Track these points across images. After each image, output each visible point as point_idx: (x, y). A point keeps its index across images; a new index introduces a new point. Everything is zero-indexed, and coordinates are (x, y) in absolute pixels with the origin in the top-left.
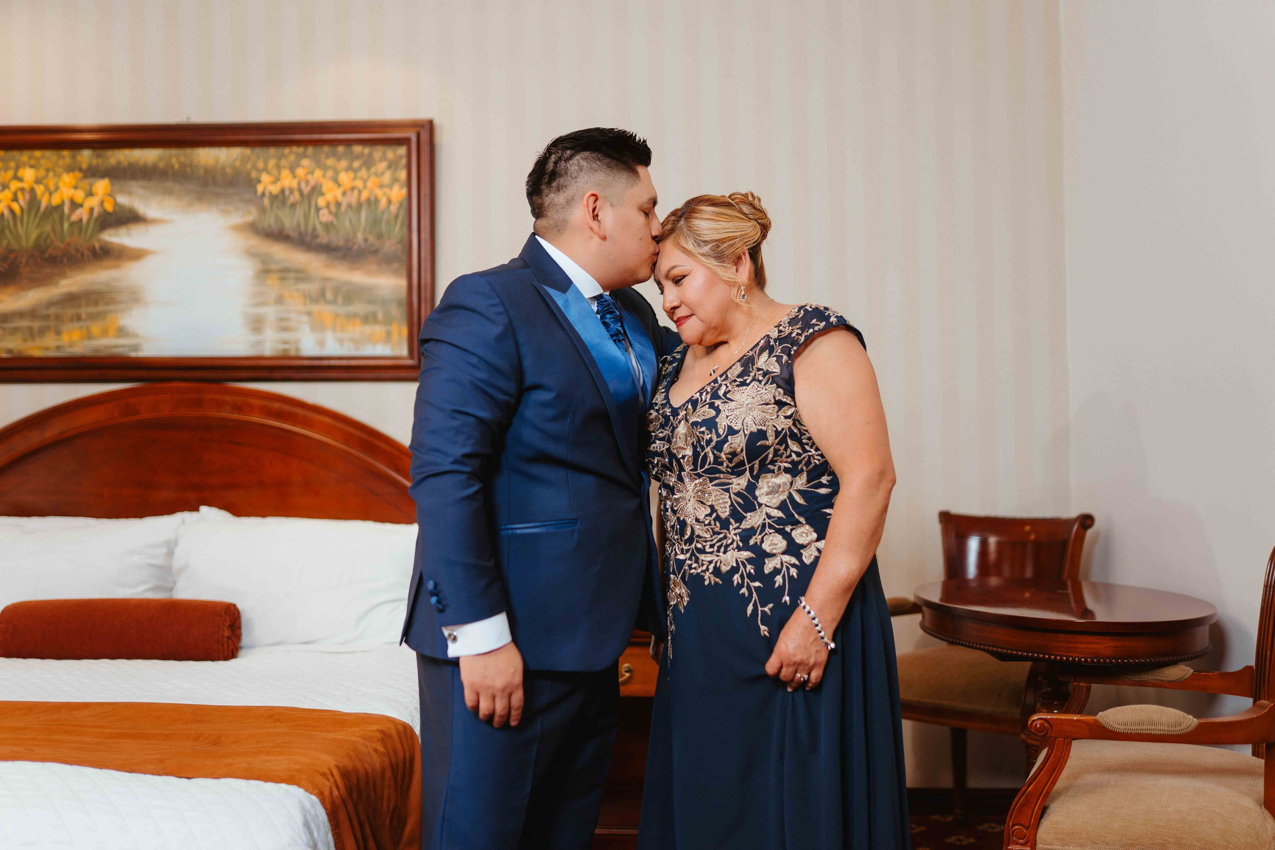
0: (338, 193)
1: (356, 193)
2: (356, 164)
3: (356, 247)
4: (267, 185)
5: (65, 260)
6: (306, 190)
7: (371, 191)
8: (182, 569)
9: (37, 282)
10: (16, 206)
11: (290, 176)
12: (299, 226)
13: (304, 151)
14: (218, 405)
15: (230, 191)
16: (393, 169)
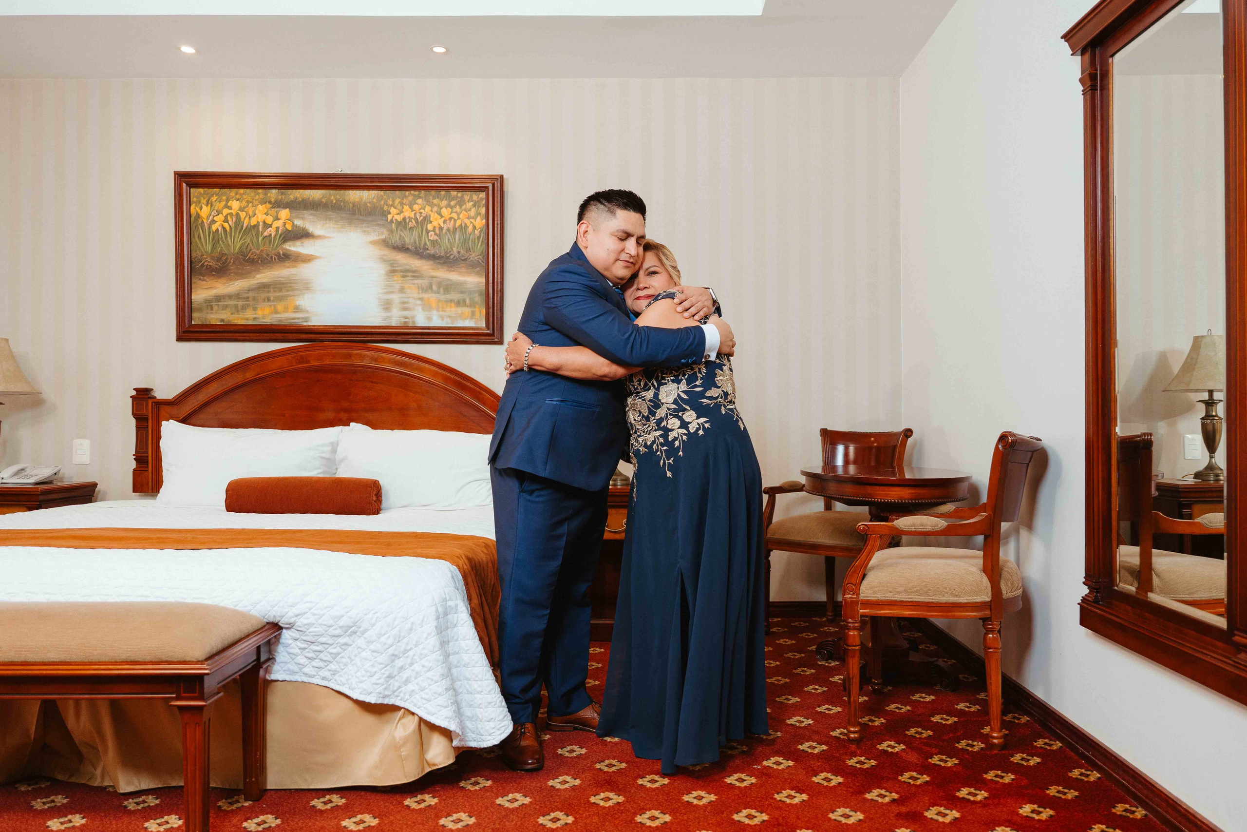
0: (441, 222)
1: (452, 221)
2: (452, 203)
3: (452, 257)
4: (394, 215)
5: (260, 261)
6: (420, 219)
7: (462, 221)
8: (342, 460)
9: (241, 275)
10: (226, 225)
11: (410, 210)
12: (415, 242)
13: (419, 194)
14: (362, 357)
15: (370, 218)
16: (477, 207)
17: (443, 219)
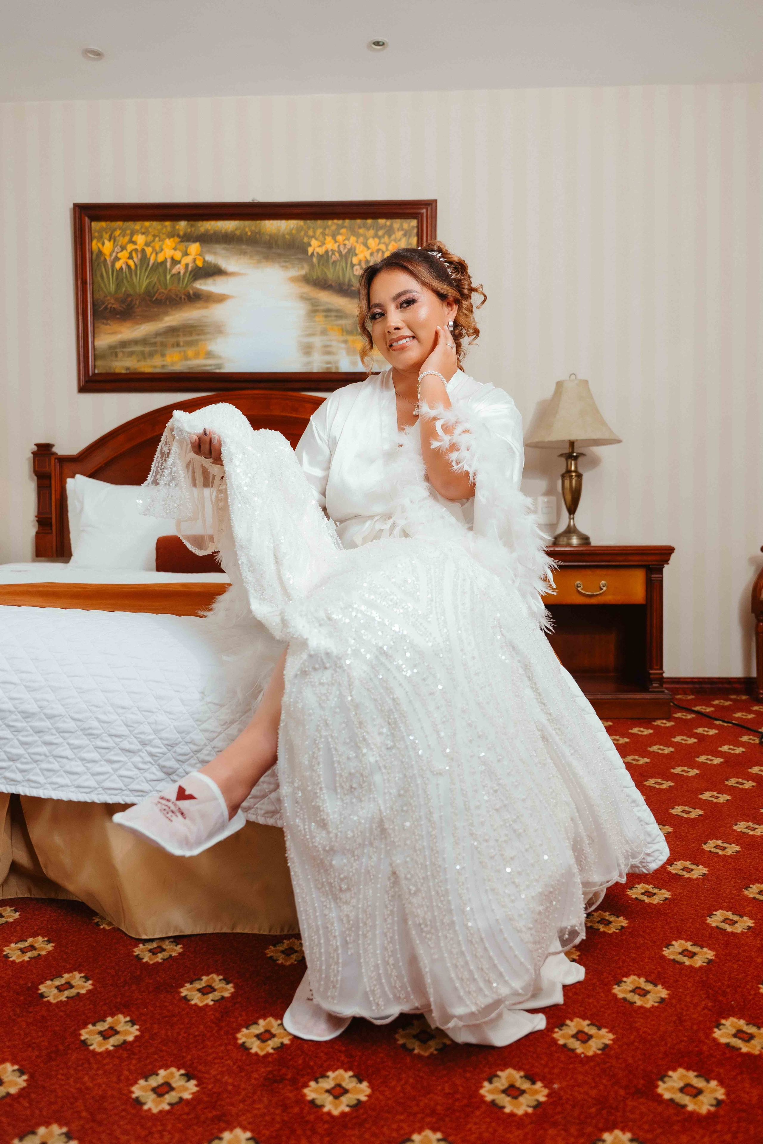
0: (367, 254)
1: (380, 253)
2: (380, 233)
4: (315, 247)
5: (168, 303)
6: (344, 252)
9: (147, 318)
10: (131, 263)
11: (333, 241)
12: (339, 278)
13: (343, 223)
16: (408, 236)
17: (370, 251)
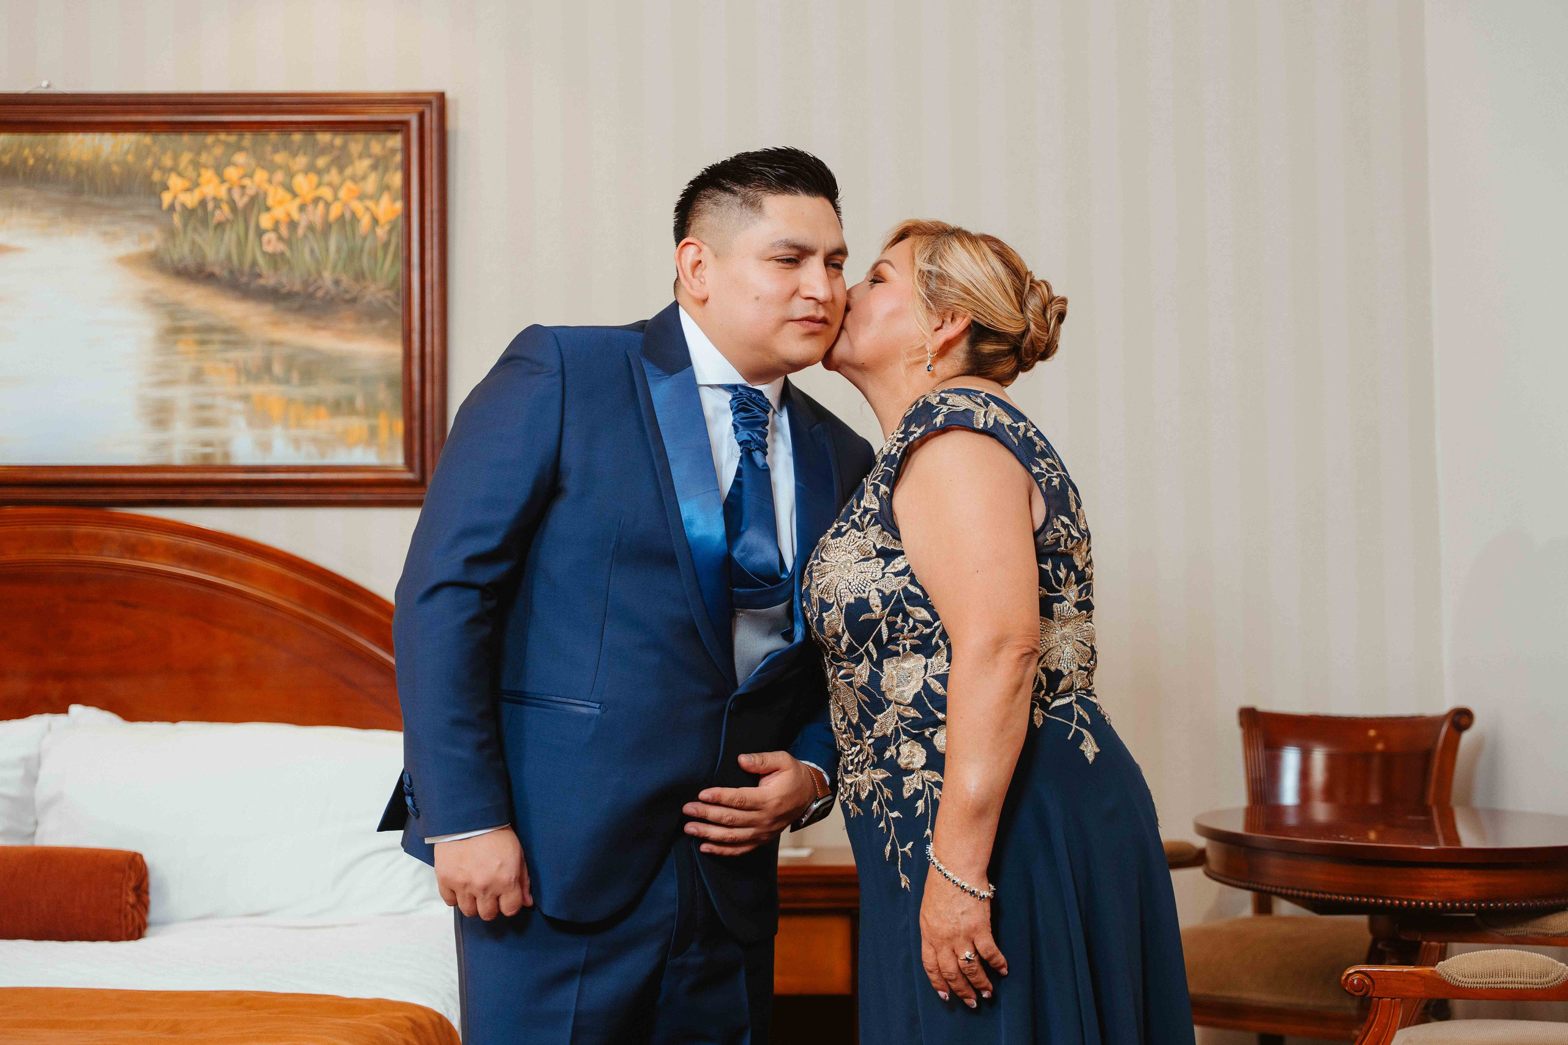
0: (293, 207)
1: (321, 206)
2: (321, 162)
3: (320, 294)
4: (178, 191)
6: (241, 202)
7: (345, 205)
8: (50, 803)
11: (216, 180)
12: (229, 258)
14: (98, 542)
15: (118, 202)
16: (380, 169)
17: (297, 202)
